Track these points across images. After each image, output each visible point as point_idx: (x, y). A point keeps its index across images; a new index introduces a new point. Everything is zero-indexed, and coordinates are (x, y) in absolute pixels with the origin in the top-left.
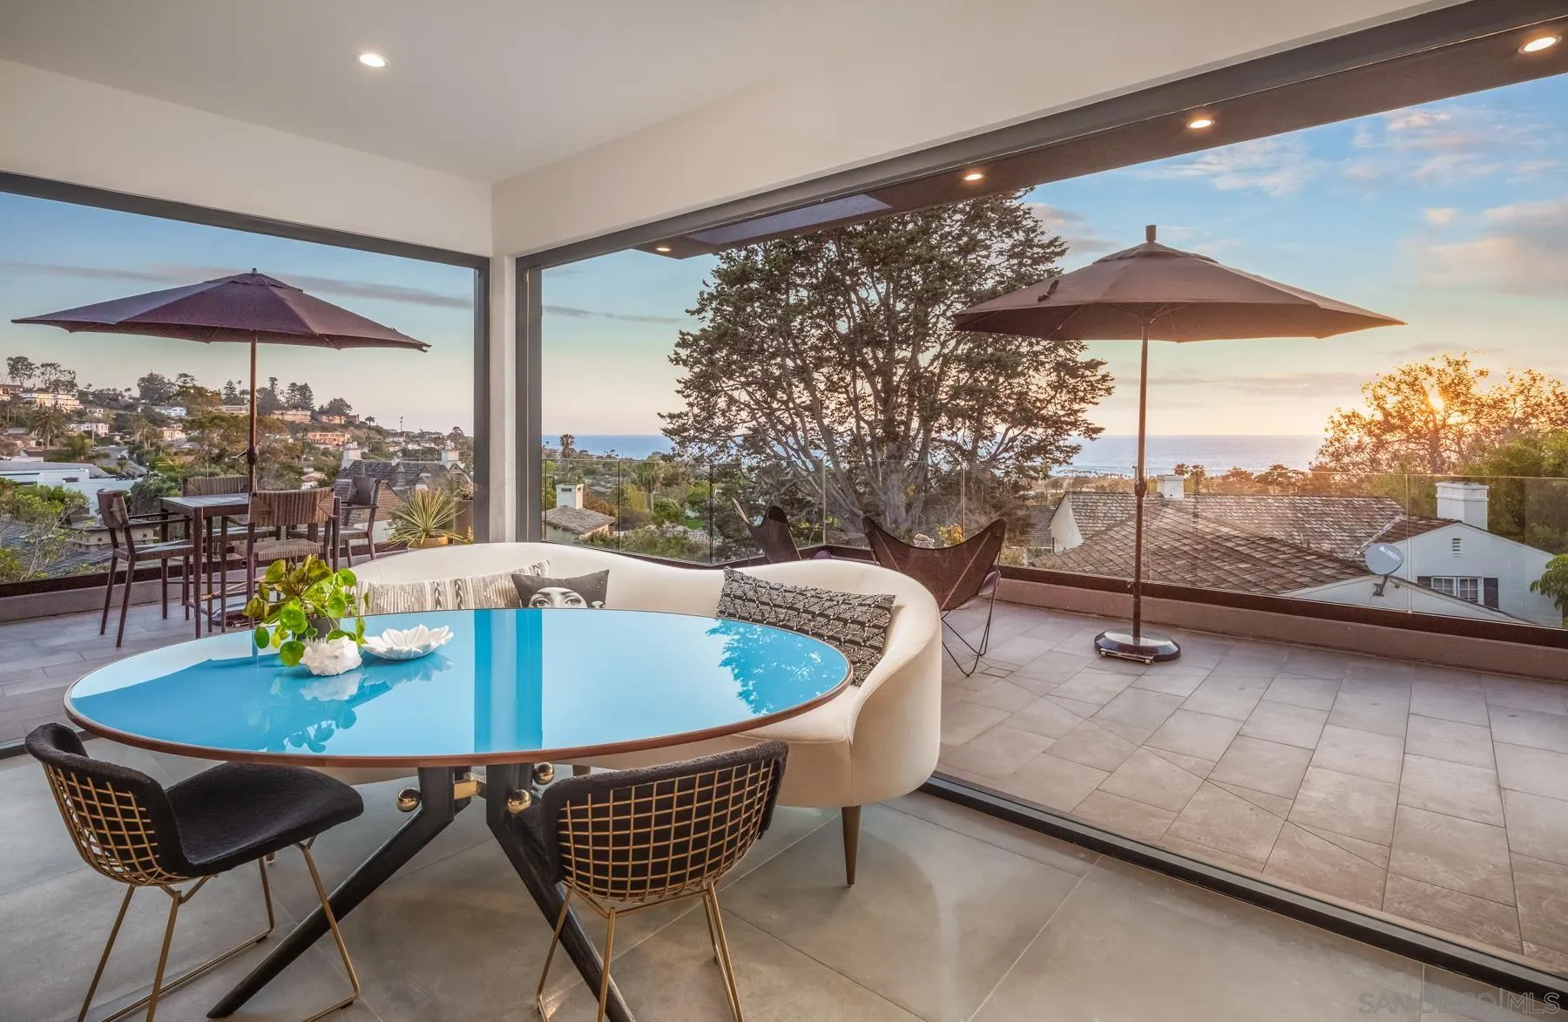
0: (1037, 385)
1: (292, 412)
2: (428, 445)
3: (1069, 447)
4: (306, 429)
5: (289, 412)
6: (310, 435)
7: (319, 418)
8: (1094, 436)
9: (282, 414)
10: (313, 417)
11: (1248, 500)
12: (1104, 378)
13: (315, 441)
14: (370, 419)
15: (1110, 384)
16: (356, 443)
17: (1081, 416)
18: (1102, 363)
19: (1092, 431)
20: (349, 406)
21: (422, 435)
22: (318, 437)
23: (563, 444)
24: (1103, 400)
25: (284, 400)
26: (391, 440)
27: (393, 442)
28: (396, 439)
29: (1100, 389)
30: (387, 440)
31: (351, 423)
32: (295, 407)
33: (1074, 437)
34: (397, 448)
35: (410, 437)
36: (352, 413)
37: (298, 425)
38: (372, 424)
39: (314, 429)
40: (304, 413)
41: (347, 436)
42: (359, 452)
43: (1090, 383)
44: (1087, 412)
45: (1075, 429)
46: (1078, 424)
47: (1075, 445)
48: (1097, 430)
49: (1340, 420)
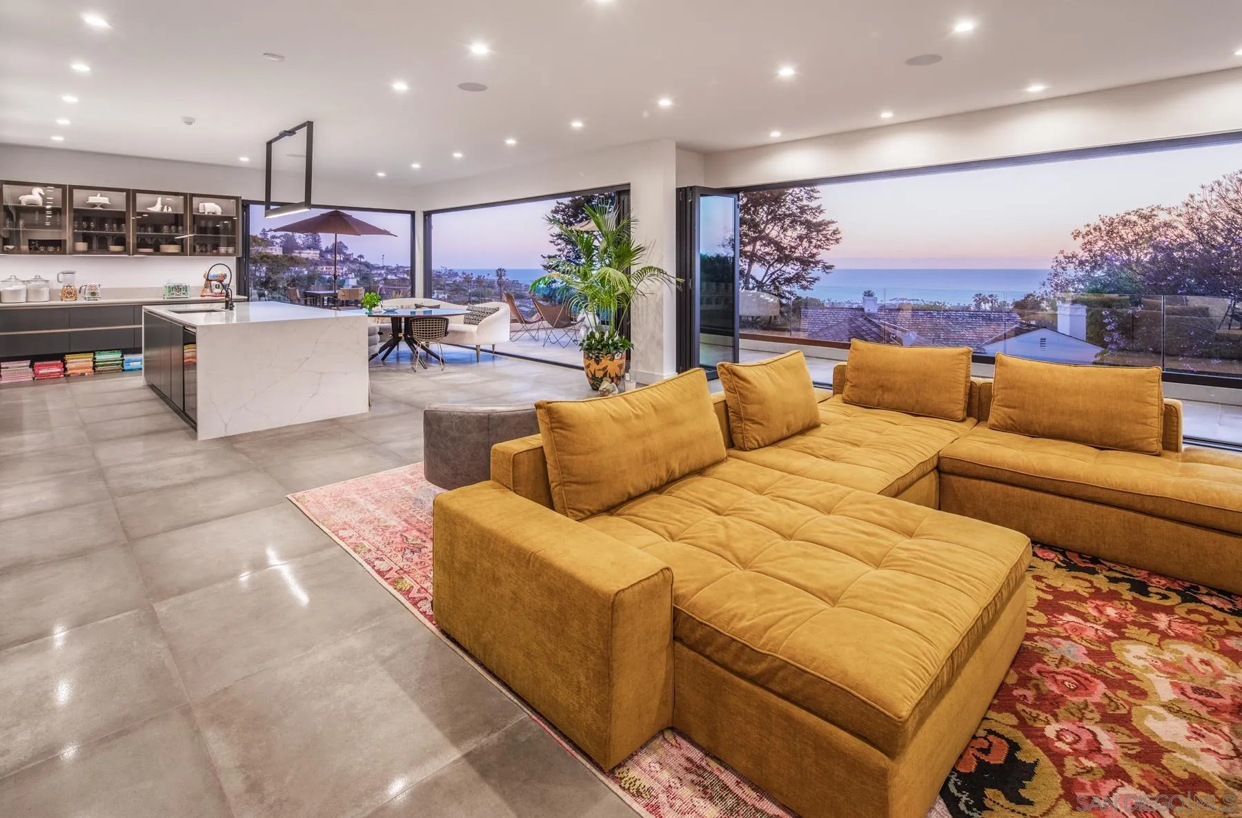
0: (791, 237)
1: (306, 251)
2: (402, 276)
3: (812, 278)
4: (316, 264)
5: (304, 252)
6: (319, 268)
7: (325, 255)
8: (827, 271)
9: (300, 253)
10: (321, 255)
11: (920, 314)
12: (835, 232)
13: (322, 273)
14: (361, 256)
15: (838, 236)
16: (353, 274)
17: (818, 258)
18: (833, 222)
19: (827, 268)
20: (346, 247)
21: (398, 268)
22: (325, 270)
23: (498, 275)
24: (833, 247)
25: (301, 242)
26: (376, 272)
27: (377, 274)
28: (379, 272)
29: (832, 240)
30: (373, 272)
31: (347, 259)
32: (309, 248)
33: (815, 272)
34: (380, 278)
35: (390, 270)
36: (348, 252)
37: (311, 261)
38: (362, 260)
39: (322, 264)
40: (315, 252)
41: (345, 269)
42: (355, 280)
43: (825, 236)
44: (823, 255)
45: (816, 266)
46: (816, 263)
47: (815, 277)
48: (830, 267)
49: (1063, 259)
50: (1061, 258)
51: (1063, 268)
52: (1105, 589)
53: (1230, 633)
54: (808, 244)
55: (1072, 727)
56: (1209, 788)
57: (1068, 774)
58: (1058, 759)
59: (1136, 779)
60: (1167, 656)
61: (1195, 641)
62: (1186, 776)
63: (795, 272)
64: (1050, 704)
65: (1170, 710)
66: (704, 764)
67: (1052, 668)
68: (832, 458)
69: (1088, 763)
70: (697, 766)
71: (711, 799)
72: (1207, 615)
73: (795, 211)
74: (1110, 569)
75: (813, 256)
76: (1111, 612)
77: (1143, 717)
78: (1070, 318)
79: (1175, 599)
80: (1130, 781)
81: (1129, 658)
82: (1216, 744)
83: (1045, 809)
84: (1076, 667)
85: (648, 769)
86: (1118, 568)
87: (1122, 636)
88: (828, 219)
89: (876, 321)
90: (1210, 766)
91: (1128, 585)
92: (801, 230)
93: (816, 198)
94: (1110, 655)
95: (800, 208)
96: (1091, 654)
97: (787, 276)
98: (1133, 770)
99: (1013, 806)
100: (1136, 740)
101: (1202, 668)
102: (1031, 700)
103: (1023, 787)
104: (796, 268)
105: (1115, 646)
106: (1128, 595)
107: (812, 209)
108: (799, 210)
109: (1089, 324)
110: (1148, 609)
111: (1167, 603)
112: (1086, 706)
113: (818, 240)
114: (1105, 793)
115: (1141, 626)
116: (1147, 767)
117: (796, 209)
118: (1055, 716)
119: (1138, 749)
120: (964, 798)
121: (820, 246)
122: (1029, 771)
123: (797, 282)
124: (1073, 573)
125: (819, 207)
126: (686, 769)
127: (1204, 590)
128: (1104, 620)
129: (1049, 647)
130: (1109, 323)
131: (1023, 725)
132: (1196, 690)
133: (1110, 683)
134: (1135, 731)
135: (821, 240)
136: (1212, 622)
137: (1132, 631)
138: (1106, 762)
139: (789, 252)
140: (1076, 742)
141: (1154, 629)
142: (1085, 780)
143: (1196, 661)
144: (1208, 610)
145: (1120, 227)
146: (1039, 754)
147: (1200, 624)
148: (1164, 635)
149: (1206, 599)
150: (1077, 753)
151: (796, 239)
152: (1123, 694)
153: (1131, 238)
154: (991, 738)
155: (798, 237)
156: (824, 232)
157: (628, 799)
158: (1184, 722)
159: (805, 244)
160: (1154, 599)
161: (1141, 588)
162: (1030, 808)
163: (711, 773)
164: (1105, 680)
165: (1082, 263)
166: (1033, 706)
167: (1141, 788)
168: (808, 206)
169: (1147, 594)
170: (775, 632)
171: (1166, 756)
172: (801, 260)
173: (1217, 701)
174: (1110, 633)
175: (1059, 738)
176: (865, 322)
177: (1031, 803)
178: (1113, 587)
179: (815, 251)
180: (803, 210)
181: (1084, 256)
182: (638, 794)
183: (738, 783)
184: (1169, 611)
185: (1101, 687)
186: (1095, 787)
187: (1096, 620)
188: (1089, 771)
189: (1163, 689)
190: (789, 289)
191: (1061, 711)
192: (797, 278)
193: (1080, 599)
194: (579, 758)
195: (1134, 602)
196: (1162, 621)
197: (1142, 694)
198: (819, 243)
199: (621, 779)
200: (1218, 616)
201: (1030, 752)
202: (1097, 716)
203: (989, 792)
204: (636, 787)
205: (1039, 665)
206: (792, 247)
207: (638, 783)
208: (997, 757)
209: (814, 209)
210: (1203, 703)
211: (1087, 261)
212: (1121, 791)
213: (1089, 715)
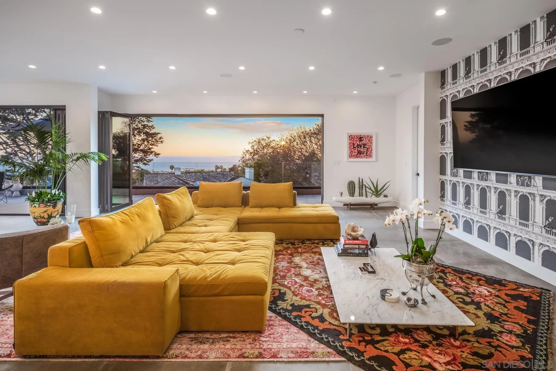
0: (138, 139)
3: (149, 160)
8: (157, 156)
12: (160, 138)
15: (162, 140)
17: (152, 150)
18: (160, 133)
19: (157, 155)
24: (160, 145)
29: (159, 142)
33: (151, 157)
43: (156, 140)
44: (155, 149)
45: (151, 154)
46: (152, 152)
47: (151, 159)
48: (158, 154)
49: (245, 152)
50: (245, 151)
51: (246, 155)
52: (286, 247)
53: (313, 248)
54: (147, 143)
55: (290, 280)
56: (318, 281)
57: (293, 290)
58: (289, 288)
59: (305, 285)
60: (303, 257)
61: (307, 252)
62: (313, 280)
63: (140, 157)
64: (284, 277)
65: (307, 268)
66: (196, 336)
67: (281, 269)
68: (205, 226)
69: (296, 286)
70: (194, 338)
71: (204, 343)
72: (308, 246)
73: (141, 127)
74: (286, 242)
75: (150, 149)
76: (289, 252)
77: (303, 272)
78: (249, 173)
79: (301, 244)
80: (304, 286)
81: (296, 261)
82: (316, 271)
83: (290, 299)
84: (286, 267)
85: (176, 348)
86: (288, 241)
87: (293, 256)
88: (157, 132)
89: (181, 178)
90: (317, 276)
91: (290, 244)
92: (143, 136)
93: (151, 121)
94: (292, 262)
95: (143, 125)
96: (288, 263)
97: (136, 158)
98: (304, 283)
99: (284, 302)
100: (303, 277)
101: (310, 257)
102: (279, 278)
103: (285, 297)
104: (141, 155)
105: (292, 259)
106: (291, 247)
107: (149, 126)
108: (142, 127)
109: (255, 175)
110: (296, 249)
111: (299, 246)
112: (291, 275)
113: (152, 142)
114: (301, 291)
115: (296, 253)
116: (306, 282)
117: (141, 126)
118: (286, 279)
119: (304, 279)
120: (273, 306)
121: (153, 144)
122: (285, 294)
123: (141, 161)
124: (278, 245)
125: (152, 126)
126: (191, 341)
127: (305, 240)
128: (288, 254)
129: (279, 265)
130: (262, 174)
131: (280, 284)
132: (310, 262)
133: (294, 268)
134: (302, 276)
135: (154, 141)
136: (309, 247)
137: (295, 255)
138: (299, 284)
139: (137, 147)
140: (292, 283)
141: (299, 253)
142: (296, 290)
143: (308, 256)
144: (308, 244)
145: (262, 141)
146: (285, 289)
147: (307, 248)
148: (301, 253)
149: (306, 242)
150: (293, 285)
151: (141, 141)
152: (297, 269)
153: (264, 145)
154: (274, 291)
155: (142, 140)
156: (156, 138)
157: (173, 360)
158: (310, 270)
159: (146, 143)
160: (297, 246)
161: (293, 244)
162: (288, 301)
163: (200, 337)
164: (293, 267)
165: (251, 153)
166: (281, 279)
167: (307, 286)
168: (147, 125)
169: (295, 245)
170: (222, 277)
171: (309, 278)
172: (143, 151)
173: (314, 263)
174: (291, 257)
175: (288, 284)
176: (176, 179)
177: (287, 300)
178: (288, 246)
179: (151, 147)
180: (144, 126)
181: (251, 150)
182: (177, 357)
183: (211, 335)
184: (300, 247)
185: (293, 269)
186: (298, 290)
187: (287, 255)
188: (296, 288)
189: (304, 265)
190: (137, 165)
191: (287, 278)
192: (141, 160)
193: (282, 251)
194: (144, 360)
195: (293, 248)
196: (300, 250)
197: (300, 267)
198: (153, 143)
199: (167, 356)
200: (310, 245)
201: (283, 290)
202: (294, 276)
203: (278, 302)
204: (175, 355)
205: (278, 270)
206: (139, 144)
207: (175, 354)
208: (277, 294)
209: (150, 126)
210: (312, 265)
211: (252, 152)
212: (303, 289)
213: (292, 276)
